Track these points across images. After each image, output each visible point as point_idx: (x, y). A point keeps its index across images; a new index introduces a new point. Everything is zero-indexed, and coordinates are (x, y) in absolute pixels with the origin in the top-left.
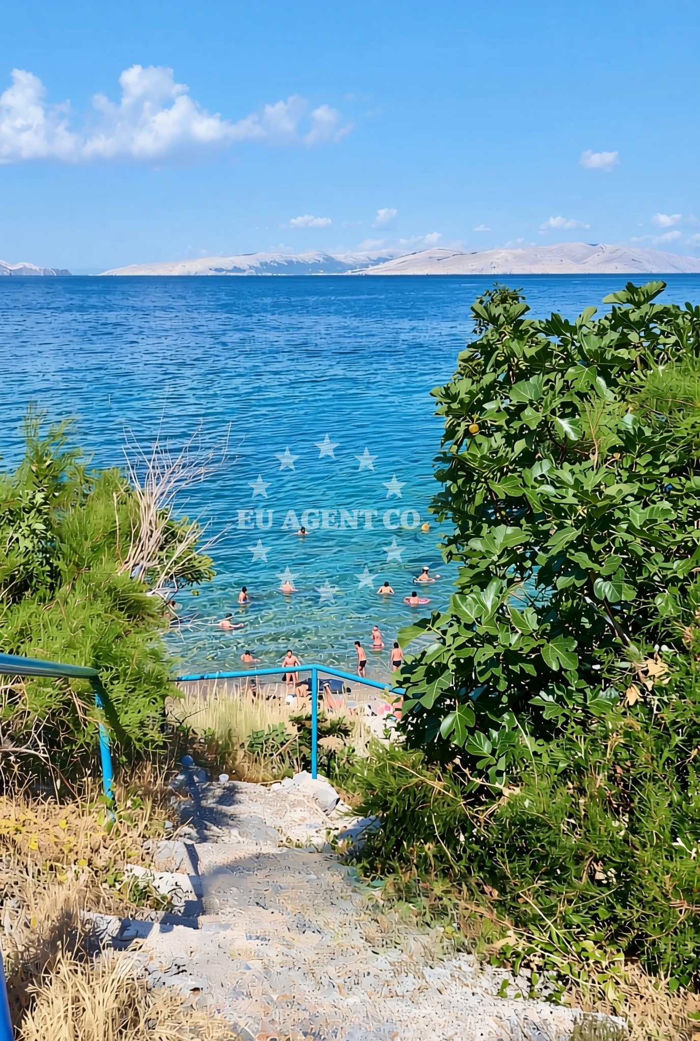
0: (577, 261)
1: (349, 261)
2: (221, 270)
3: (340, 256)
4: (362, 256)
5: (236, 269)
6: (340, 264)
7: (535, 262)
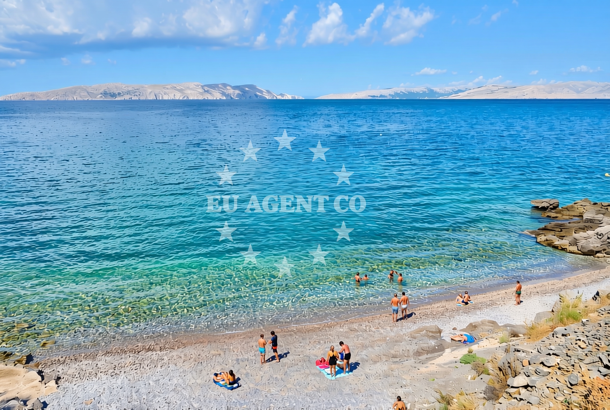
0: (578, 92)
1: (441, 91)
2: (374, 96)
3: (436, 89)
4: (448, 89)
5: (381, 96)
6: (436, 93)
7: (550, 92)
